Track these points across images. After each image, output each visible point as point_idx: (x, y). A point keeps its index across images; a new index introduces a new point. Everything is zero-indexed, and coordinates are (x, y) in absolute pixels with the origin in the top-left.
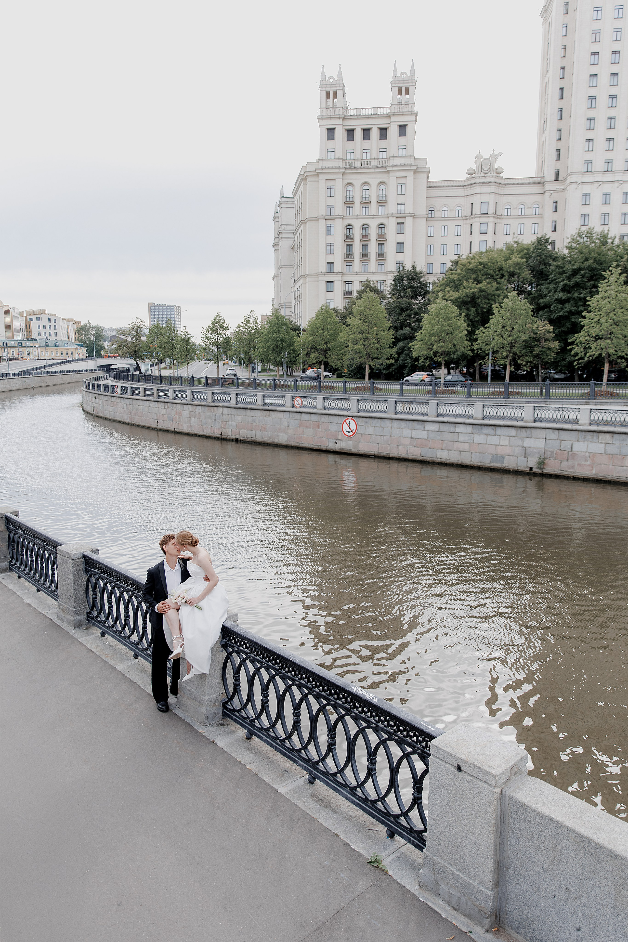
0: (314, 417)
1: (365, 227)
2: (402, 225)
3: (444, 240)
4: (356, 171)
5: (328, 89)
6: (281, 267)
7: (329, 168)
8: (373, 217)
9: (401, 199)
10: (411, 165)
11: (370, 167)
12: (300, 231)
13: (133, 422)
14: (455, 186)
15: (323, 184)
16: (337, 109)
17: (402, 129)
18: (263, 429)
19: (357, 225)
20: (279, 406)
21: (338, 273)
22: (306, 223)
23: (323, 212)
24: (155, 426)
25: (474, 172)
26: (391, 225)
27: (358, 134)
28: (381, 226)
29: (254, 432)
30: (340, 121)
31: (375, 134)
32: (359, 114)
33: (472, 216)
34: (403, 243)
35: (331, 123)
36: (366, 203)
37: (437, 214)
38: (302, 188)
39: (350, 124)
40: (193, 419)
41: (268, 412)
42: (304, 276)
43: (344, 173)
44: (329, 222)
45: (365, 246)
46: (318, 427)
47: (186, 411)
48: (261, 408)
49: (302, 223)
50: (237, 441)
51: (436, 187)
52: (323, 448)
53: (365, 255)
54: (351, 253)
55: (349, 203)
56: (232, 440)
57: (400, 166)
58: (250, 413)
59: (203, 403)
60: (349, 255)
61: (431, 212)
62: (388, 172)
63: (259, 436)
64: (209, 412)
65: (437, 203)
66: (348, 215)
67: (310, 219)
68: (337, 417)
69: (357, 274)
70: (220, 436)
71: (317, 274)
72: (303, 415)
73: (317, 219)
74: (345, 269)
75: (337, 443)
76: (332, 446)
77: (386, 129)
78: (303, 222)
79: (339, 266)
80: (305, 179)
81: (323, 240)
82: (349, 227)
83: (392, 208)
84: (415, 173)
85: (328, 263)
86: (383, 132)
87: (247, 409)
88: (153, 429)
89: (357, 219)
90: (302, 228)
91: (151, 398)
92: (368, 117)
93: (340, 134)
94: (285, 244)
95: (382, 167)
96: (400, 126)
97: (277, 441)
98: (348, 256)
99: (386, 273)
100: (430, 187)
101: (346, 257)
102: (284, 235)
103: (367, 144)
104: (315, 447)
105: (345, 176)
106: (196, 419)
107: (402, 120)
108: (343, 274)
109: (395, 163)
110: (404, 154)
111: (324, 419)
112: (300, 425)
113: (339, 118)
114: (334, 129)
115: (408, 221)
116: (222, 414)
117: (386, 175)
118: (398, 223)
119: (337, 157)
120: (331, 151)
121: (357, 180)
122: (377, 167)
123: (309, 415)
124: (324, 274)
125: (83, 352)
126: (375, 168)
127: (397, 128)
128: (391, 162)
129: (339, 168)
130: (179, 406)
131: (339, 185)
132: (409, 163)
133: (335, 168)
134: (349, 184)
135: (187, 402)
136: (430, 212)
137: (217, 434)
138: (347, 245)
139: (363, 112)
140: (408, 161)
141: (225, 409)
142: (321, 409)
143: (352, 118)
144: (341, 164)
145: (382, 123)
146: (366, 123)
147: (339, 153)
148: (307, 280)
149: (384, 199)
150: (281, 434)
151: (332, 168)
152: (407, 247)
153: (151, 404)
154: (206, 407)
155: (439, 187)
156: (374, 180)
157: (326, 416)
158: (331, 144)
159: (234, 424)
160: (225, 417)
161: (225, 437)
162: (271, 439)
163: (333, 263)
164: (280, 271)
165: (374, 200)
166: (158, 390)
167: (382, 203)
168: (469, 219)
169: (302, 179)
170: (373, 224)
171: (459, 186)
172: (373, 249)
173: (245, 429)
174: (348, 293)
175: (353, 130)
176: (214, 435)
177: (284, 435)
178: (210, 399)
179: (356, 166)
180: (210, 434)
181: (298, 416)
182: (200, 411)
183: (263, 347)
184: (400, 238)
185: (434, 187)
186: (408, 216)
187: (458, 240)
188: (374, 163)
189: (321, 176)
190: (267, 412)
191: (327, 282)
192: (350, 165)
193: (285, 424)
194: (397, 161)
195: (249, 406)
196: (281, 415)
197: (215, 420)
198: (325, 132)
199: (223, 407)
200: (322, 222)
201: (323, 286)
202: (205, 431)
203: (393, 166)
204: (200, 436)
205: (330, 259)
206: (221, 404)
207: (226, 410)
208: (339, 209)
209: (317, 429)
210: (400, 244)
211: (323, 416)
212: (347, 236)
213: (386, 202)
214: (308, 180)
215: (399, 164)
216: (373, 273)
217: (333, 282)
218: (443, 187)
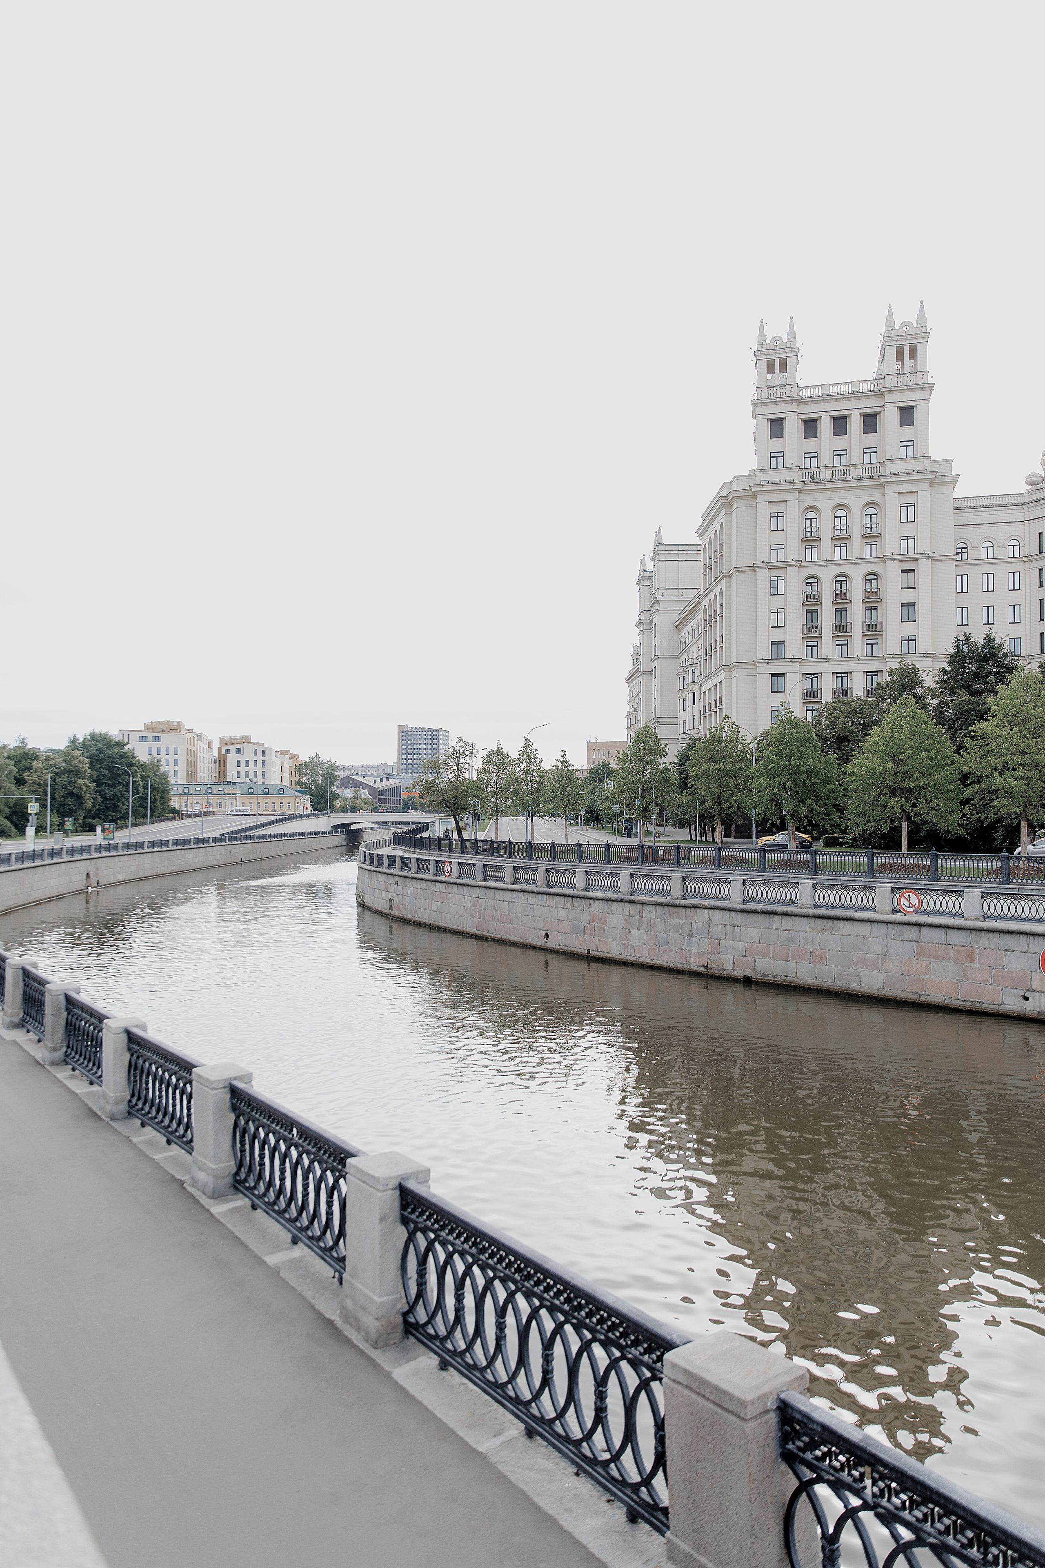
0: (955, 937)
1: (841, 579)
2: (911, 574)
3: (989, 599)
4: (823, 487)
5: (770, 357)
6: (658, 657)
7: (773, 483)
8: (856, 562)
9: (908, 530)
10: (925, 472)
11: (848, 478)
12: (717, 591)
13: (485, 933)
14: (1006, 505)
15: (763, 510)
16: (788, 388)
17: (907, 414)
18: (817, 957)
19: (827, 576)
20: (857, 909)
21: (792, 660)
22: (730, 577)
23: (763, 556)
24: (541, 942)
25: (1040, 479)
26: (892, 574)
27: (826, 426)
28: (872, 577)
29: (792, 965)
30: (794, 407)
31: (855, 424)
32: (826, 393)
33: (1042, 555)
34: (913, 604)
35: (776, 411)
36: (841, 539)
37: (972, 554)
38: (722, 518)
39: (810, 411)
40: (634, 932)
41: (830, 922)
42: (729, 667)
43: (801, 491)
44: (775, 573)
45: (841, 612)
46: (971, 959)
47: (617, 915)
48: (812, 912)
49: (723, 578)
50: (747, 981)
51: (969, 508)
52: (987, 1007)
53: (841, 628)
54: (815, 625)
55: (811, 540)
56: (735, 980)
57: (905, 473)
58: (778, 921)
59: (661, 900)
60: (812, 627)
61: (961, 551)
62: (883, 486)
63: (806, 974)
64: (674, 919)
65: (973, 536)
66: (808, 559)
67: (740, 570)
68: (1024, 940)
69: (827, 660)
70: (703, 969)
71: (754, 663)
72: (925, 930)
73: (753, 568)
74: (805, 653)
75: (1027, 999)
76: (1012, 1004)
77: (874, 416)
78: (728, 575)
79: (794, 646)
80: (730, 504)
81: (764, 603)
82: (812, 580)
83: (892, 545)
84: (932, 483)
85: (773, 643)
86: (870, 422)
87: (775, 913)
88: (533, 947)
89: (826, 566)
90: (722, 585)
91: (530, 887)
92: (844, 397)
93: (793, 427)
94: (664, 620)
95: (870, 477)
96: (902, 409)
97: (854, 986)
98: (809, 629)
99: (884, 658)
100: (957, 509)
101: (805, 632)
102: (662, 605)
103: (840, 442)
104: (966, 1005)
105: (803, 496)
106: (642, 931)
107: (905, 398)
108: (801, 660)
109: (895, 470)
110: (911, 454)
111: (984, 940)
112: (920, 954)
113: (792, 401)
114: (782, 419)
115: (923, 567)
116: (709, 922)
117: (878, 491)
118: (903, 571)
119: (788, 464)
120: (777, 455)
121: (826, 502)
122: (862, 478)
123: (942, 932)
124: (768, 662)
125: (305, 803)
126: (857, 480)
127: (897, 413)
128: (889, 468)
129: (793, 482)
130: (599, 905)
131: (793, 510)
132: (921, 468)
133: (786, 482)
134: (811, 508)
135: (622, 897)
136: (959, 551)
137: (695, 964)
138: (808, 611)
139: (833, 390)
140: (918, 465)
141: (716, 912)
142: (977, 919)
143: (812, 400)
144: (796, 476)
145: (870, 405)
146: (839, 408)
147: (793, 457)
148: (735, 673)
149: (874, 530)
150: (865, 972)
151: (780, 483)
152: (922, 610)
153: (531, 899)
154: (667, 909)
155: (975, 507)
156: (856, 501)
157: (991, 935)
158: (777, 445)
159: (740, 945)
160: (716, 930)
161: (717, 973)
162: (839, 983)
163: (783, 643)
164: (655, 664)
165: (857, 533)
166: (547, 870)
167: (871, 537)
168: (1036, 560)
169: (724, 505)
170: (857, 574)
171: (1012, 505)
172: (857, 616)
173: (768, 957)
174: (811, 695)
175: (815, 421)
176: (687, 967)
177: (875, 973)
178: (677, 892)
179: (822, 477)
180: (679, 965)
181: (912, 933)
182: (652, 915)
183: (769, 786)
184: (909, 596)
185: (965, 508)
186: (922, 558)
187: (1015, 598)
188: (856, 472)
189: (760, 498)
190: (825, 921)
191: (773, 675)
192: (812, 477)
193: (878, 948)
194: (899, 467)
195: (780, 909)
196: (864, 929)
197: (691, 935)
198: (767, 427)
199: (713, 908)
200: (763, 575)
201: (765, 682)
202: (665, 957)
203: (891, 475)
204: (651, 968)
205: (778, 636)
206: (706, 903)
207: (717, 916)
208: (794, 550)
209: (967, 964)
210: (909, 606)
211: (983, 934)
212: (808, 597)
213: (878, 536)
214: (734, 506)
215: (902, 471)
216: (858, 658)
217: (783, 674)
218: (983, 507)
